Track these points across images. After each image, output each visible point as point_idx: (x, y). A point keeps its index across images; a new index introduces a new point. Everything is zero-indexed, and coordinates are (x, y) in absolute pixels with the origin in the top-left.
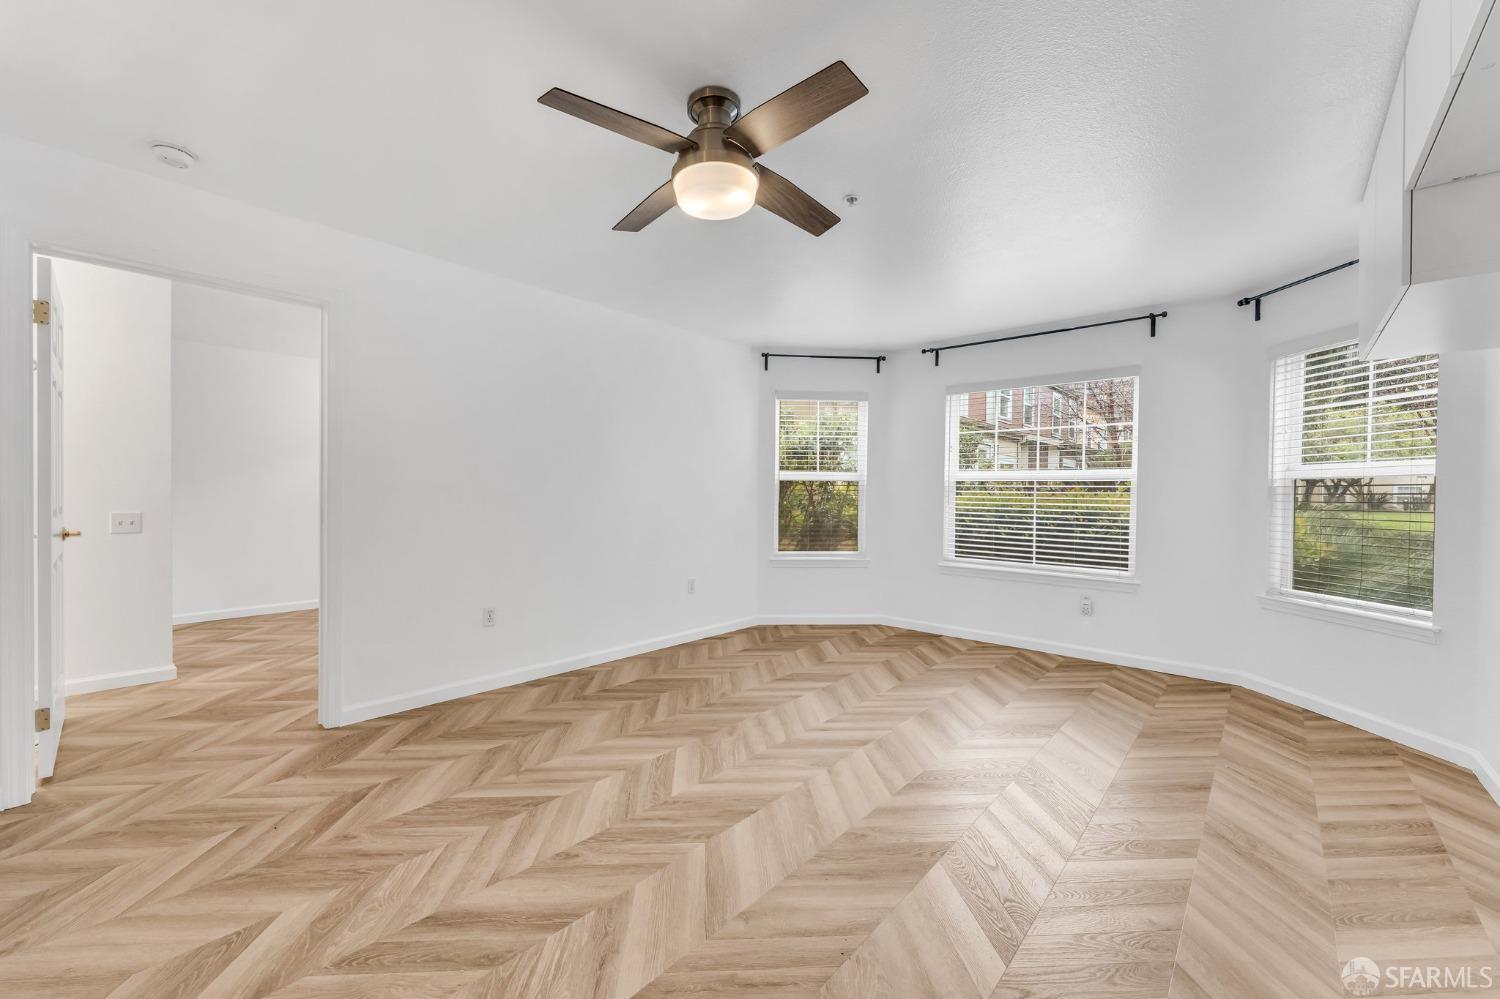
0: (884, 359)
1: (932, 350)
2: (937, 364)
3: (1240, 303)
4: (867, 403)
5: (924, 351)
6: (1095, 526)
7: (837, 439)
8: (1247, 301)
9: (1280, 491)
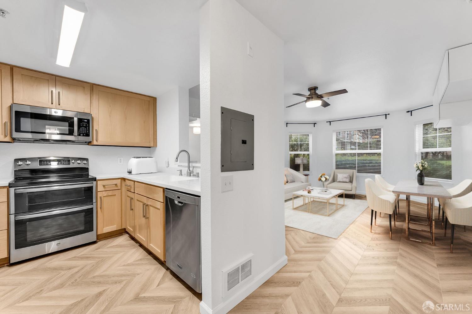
0: (316, 123)
1: (329, 122)
2: (330, 125)
3: (407, 112)
4: (311, 135)
5: (327, 122)
6: (372, 164)
7: (304, 143)
8: (409, 112)
9: (418, 155)
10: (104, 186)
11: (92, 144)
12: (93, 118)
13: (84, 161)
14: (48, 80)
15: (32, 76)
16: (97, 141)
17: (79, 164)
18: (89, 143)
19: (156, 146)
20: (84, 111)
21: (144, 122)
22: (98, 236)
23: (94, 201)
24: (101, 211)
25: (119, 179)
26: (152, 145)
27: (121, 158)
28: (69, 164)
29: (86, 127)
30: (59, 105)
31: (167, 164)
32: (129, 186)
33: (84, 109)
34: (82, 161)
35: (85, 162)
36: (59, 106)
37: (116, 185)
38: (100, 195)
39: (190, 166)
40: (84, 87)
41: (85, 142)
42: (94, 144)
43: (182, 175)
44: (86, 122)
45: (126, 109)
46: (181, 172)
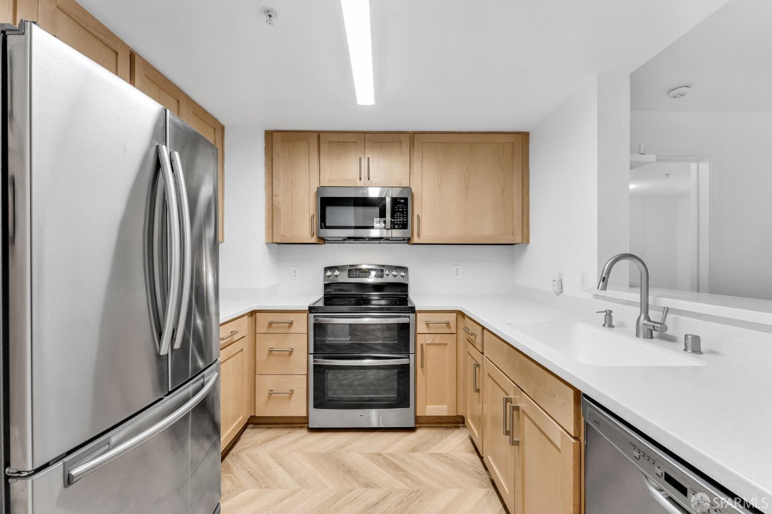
10: (427, 324)
11: (412, 243)
12: (412, 195)
13: (402, 272)
14: (356, 142)
15: (339, 142)
16: (418, 236)
17: (395, 276)
18: (408, 240)
19: (528, 242)
20: (401, 184)
21: (503, 191)
22: (417, 419)
23: (412, 350)
24: (423, 372)
25: (453, 312)
26: (518, 239)
27: (457, 267)
28: (382, 277)
29: (402, 212)
30: (369, 179)
31: (556, 287)
32: (472, 335)
33: (401, 180)
34: (399, 272)
35: (403, 274)
36: (369, 182)
37: (448, 324)
38: (421, 340)
39: (650, 303)
40: (401, 142)
41: (402, 239)
42: (415, 242)
43: (611, 326)
44: (402, 203)
45: (467, 169)
46: (610, 316)
